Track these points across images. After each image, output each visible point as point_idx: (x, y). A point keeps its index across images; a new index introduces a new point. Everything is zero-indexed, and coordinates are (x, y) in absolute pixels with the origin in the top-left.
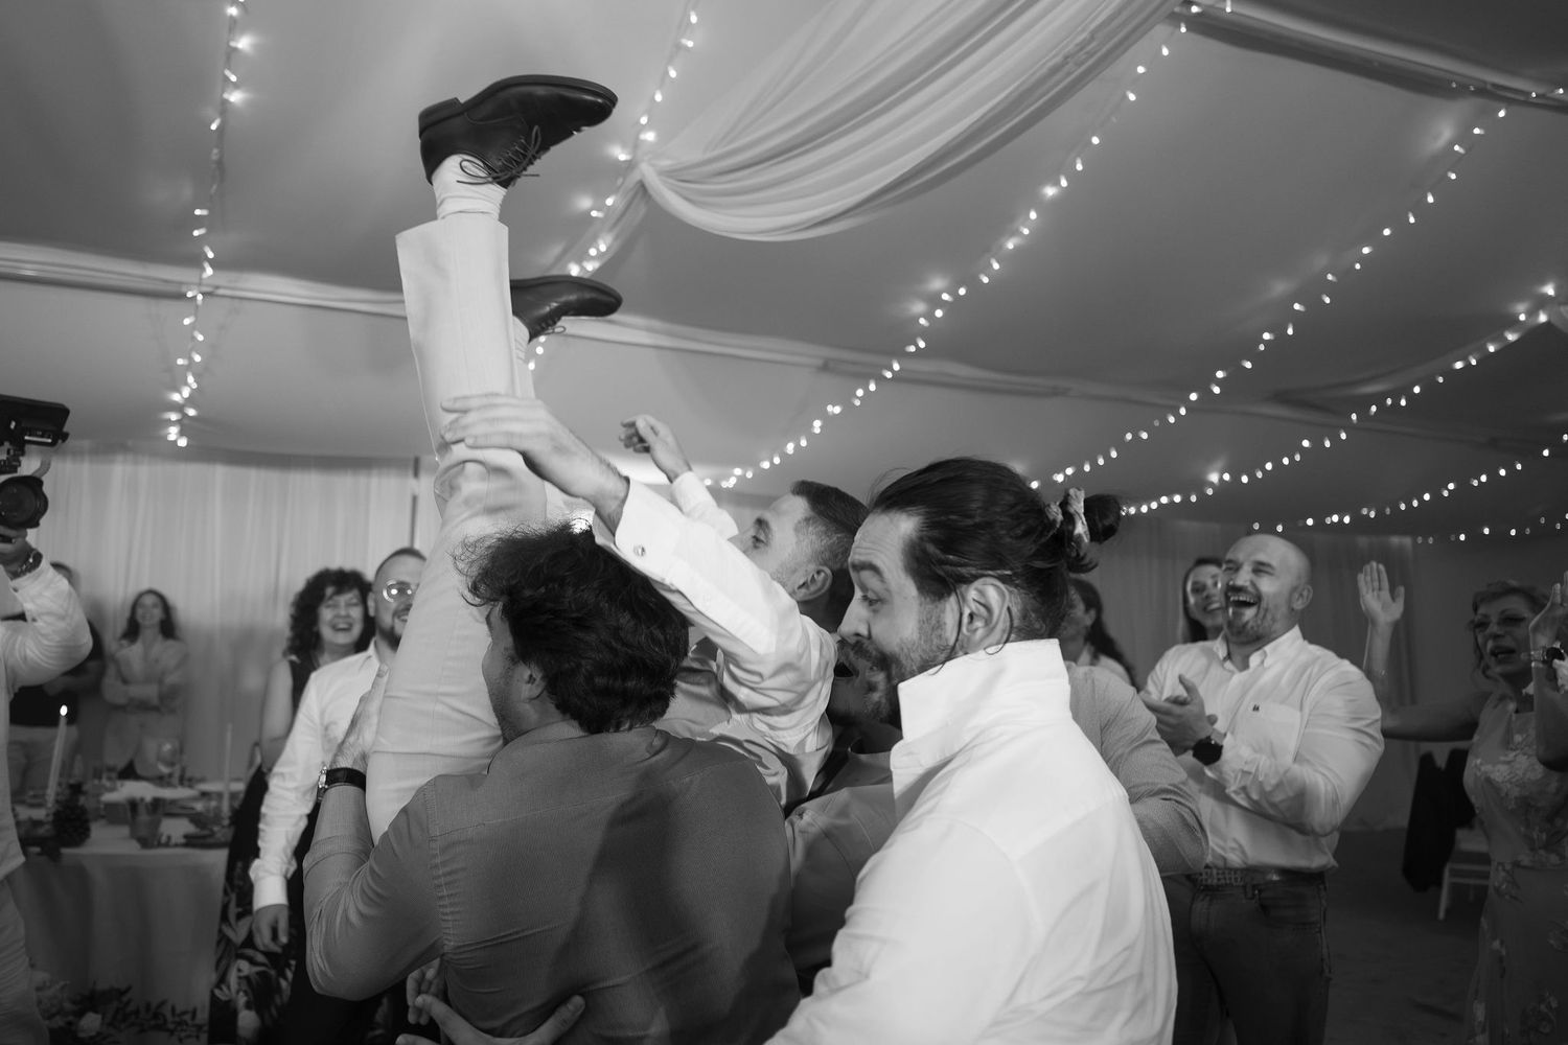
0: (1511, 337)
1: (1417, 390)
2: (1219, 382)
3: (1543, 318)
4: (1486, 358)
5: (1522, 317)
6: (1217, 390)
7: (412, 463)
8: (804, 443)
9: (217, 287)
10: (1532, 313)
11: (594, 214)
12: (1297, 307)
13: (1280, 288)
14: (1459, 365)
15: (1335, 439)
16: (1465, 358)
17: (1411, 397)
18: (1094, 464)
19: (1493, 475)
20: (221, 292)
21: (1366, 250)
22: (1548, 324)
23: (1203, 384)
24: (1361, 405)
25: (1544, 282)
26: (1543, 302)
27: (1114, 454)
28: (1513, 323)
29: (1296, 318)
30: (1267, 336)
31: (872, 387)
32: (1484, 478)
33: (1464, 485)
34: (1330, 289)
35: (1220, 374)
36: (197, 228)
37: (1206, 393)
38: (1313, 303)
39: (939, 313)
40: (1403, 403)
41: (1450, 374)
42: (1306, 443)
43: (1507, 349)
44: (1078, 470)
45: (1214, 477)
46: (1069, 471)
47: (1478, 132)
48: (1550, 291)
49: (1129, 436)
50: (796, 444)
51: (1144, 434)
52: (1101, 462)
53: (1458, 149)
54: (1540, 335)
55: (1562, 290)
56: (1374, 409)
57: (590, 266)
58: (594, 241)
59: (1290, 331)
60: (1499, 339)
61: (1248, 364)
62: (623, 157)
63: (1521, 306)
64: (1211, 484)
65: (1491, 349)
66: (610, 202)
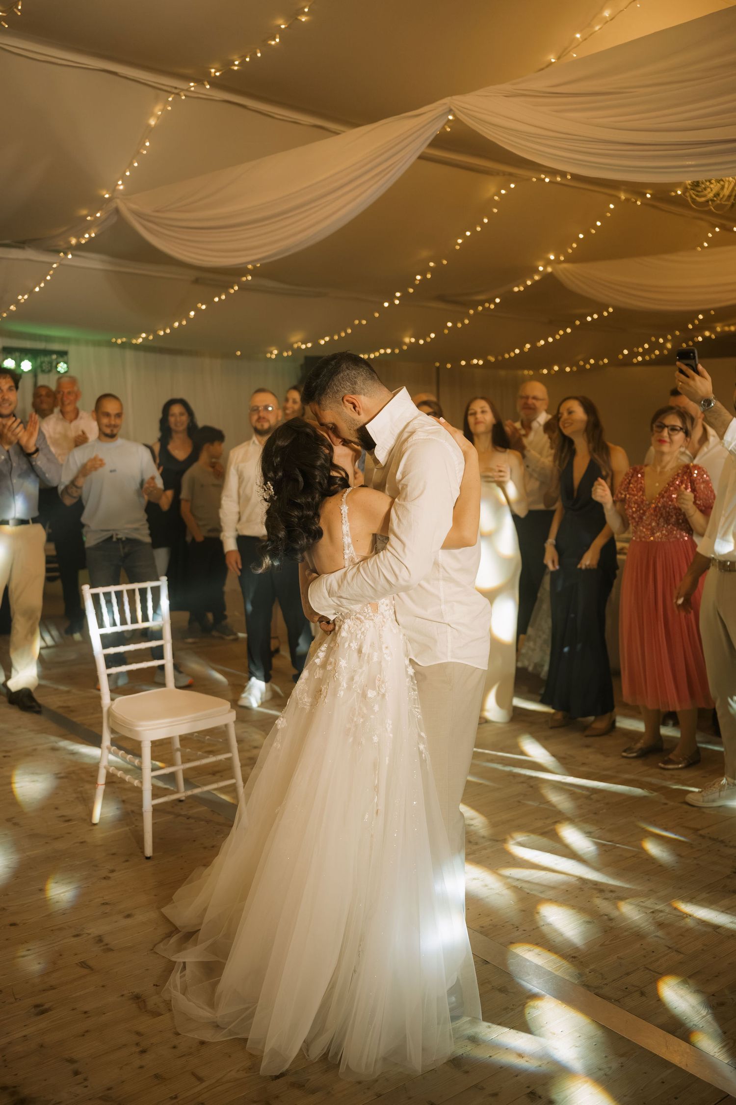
0: (537, 278)
1: (498, 300)
2: (398, 298)
3: (549, 269)
4: (527, 287)
5: (541, 269)
6: (398, 301)
8: (184, 322)
10: (545, 267)
11: (89, 218)
12: (432, 264)
13: (425, 254)
14: (516, 289)
15: (463, 323)
16: (518, 286)
17: (496, 304)
18: (340, 336)
19: (546, 341)
21: (460, 241)
22: (551, 274)
23: (390, 299)
24: (475, 305)
25: (548, 252)
26: (549, 262)
27: (349, 331)
28: (537, 271)
29: (432, 270)
30: (418, 277)
31: (223, 297)
32: (542, 342)
33: (534, 346)
34: (446, 257)
35: (398, 294)
37: (391, 303)
38: (439, 263)
40: (492, 306)
41: (512, 292)
42: (450, 324)
43: (535, 283)
44: (332, 339)
45: (407, 340)
46: (327, 339)
47: (503, 192)
48: (552, 257)
49: (357, 322)
50: (180, 324)
51: (364, 322)
52: (343, 334)
53: (496, 198)
54: (548, 278)
55: (557, 257)
56: (480, 308)
57: (83, 242)
58: (87, 230)
59: (429, 276)
60: (532, 278)
61: (411, 290)
62: (107, 196)
63: (541, 263)
64: (405, 344)
65: (529, 283)
66: (98, 215)
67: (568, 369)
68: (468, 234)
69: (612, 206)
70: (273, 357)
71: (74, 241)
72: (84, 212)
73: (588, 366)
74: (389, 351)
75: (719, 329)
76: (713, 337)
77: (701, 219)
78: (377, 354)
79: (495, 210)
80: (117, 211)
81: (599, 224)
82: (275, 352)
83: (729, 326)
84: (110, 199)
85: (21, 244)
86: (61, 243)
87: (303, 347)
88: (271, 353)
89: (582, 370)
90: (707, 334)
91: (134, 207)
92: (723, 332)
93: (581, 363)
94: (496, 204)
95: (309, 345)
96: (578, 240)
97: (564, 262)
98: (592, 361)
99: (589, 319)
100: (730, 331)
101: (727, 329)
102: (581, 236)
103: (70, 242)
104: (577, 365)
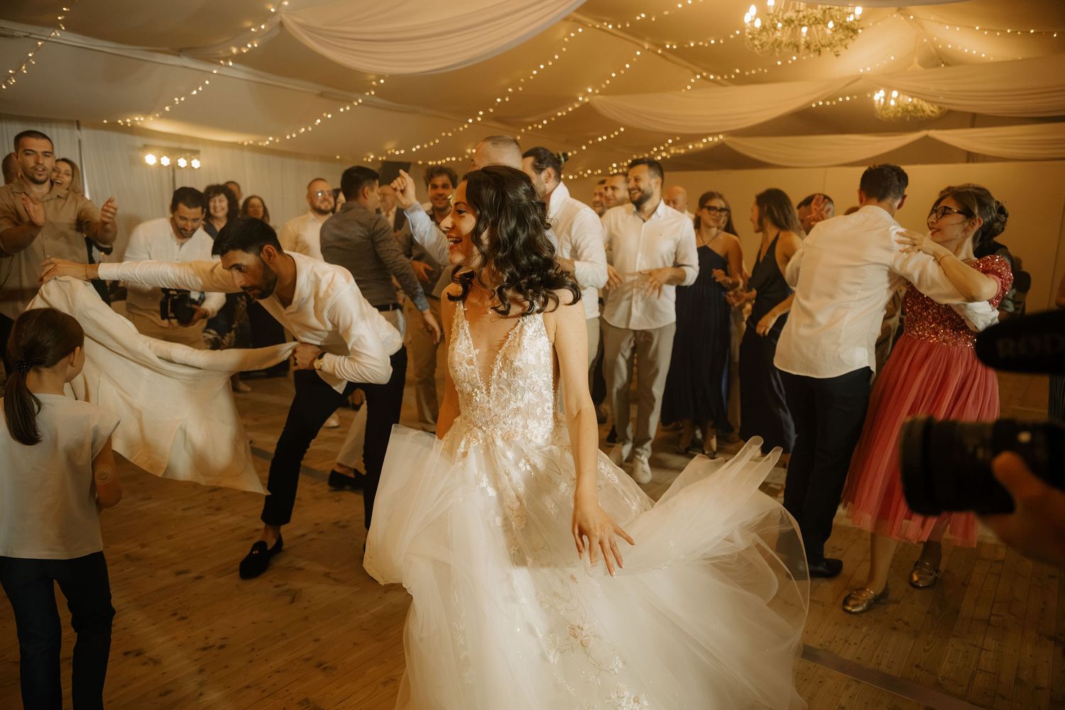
0: (577, 106)
1: (545, 122)
2: (480, 116)
3: (587, 100)
4: (568, 112)
5: (581, 99)
6: (479, 119)
7: (75, 123)
8: (310, 129)
9: (31, 34)
10: (584, 98)
11: (253, 30)
12: (510, 90)
13: (504, 81)
14: (559, 114)
16: (561, 112)
17: (543, 125)
18: (429, 145)
20: (32, 36)
21: (535, 72)
22: (588, 103)
23: (474, 116)
24: (526, 125)
25: (587, 86)
26: (587, 94)
27: (437, 141)
28: (577, 101)
29: (509, 94)
30: (499, 100)
31: (348, 108)
34: (522, 84)
35: (481, 113)
36: (60, 16)
37: (474, 120)
38: (516, 90)
39: (382, 81)
40: (540, 127)
41: (556, 117)
43: (575, 110)
44: (422, 147)
45: (469, 151)
46: (418, 147)
47: (572, 35)
48: (590, 90)
49: (444, 134)
50: (306, 129)
51: (450, 134)
52: (432, 144)
53: (566, 39)
54: (586, 106)
55: (593, 90)
56: (530, 128)
57: (244, 51)
58: (250, 40)
59: (507, 99)
60: (573, 106)
61: (491, 110)
62: (273, 10)
63: (581, 94)
64: (468, 154)
65: (570, 109)
66: (263, 27)
67: (571, 177)
68: (542, 67)
69: (638, 53)
70: (370, 160)
71: (234, 50)
72: (249, 24)
73: (586, 175)
74: (454, 159)
75: (672, 151)
76: (669, 157)
77: (689, 68)
78: (444, 161)
79: (564, 49)
80: (281, 24)
81: (628, 66)
82: (372, 157)
83: (680, 149)
84: (274, 14)
85: (179, 52)
86: (221, 52)
87: (397, 153)
88: (369, 157)
89: (581, 177)
90: (664, 154)
91: (300, 20)
92: (675, 153)
93: (581, 173)
94: (565, 44)
95: (402, 152)
96: (611, 78)
97: (599, 94)
98: (589, 172)
99: (600, 139)
100: (680, 154)
101: (678, 151)
102: (614, 75)
103: (231, 51)
104: (578, 174)
